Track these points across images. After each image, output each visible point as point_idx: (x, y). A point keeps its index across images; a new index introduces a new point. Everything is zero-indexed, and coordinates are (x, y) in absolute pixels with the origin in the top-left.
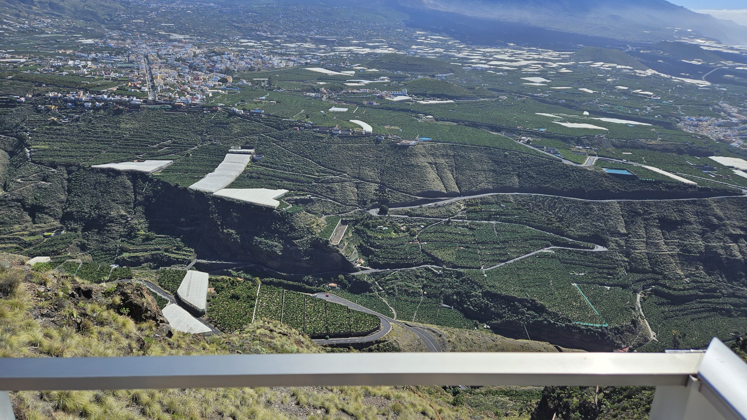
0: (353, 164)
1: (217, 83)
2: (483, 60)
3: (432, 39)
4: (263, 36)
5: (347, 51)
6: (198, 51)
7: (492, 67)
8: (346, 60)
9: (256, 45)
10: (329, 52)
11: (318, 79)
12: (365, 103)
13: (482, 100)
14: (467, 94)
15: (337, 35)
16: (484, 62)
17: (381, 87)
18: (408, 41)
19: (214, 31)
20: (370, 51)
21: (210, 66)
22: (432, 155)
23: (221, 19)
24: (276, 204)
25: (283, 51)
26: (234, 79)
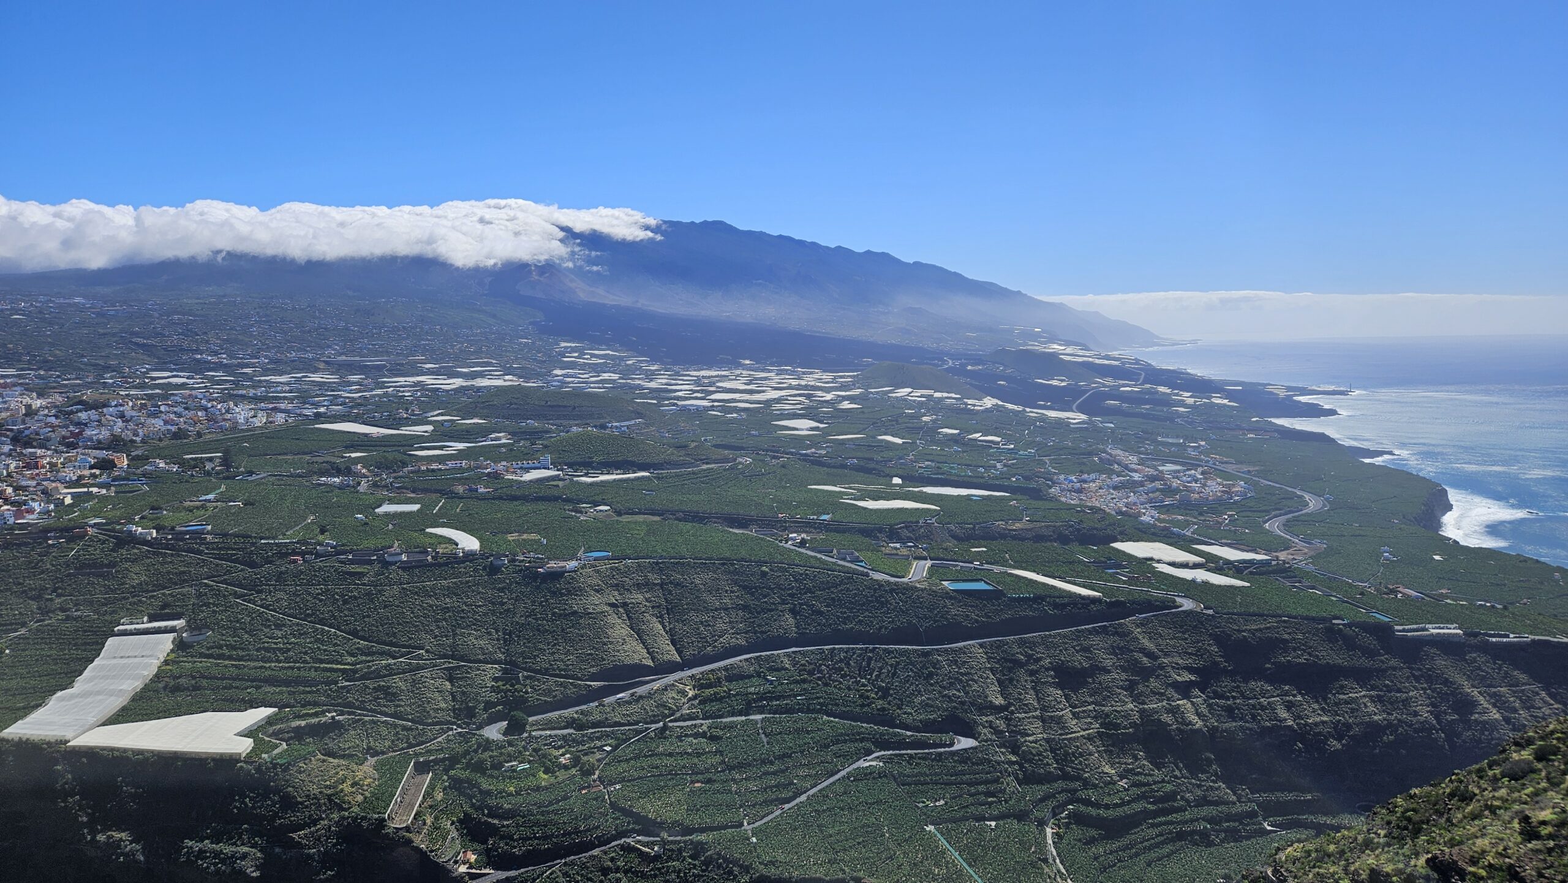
0: (438, 627)
1: (87, 472)
2: (698, 391)
3: (593, 356)
4: (209, 362)
5: (411, 386)
6: (37, 403)
7: (716, 404)
8: (411, 403)
9: (192, 381)
10: (372, 390)
11: (346, 447)
12: (460, 489)
13: (705, 467)
14: (674, 458)
15: (388, 353)
16: (699, 395)
17: (494, 453)
18: (545, 361)
19: (83, 356)
20: (465, 384)
21: (68, 434)
22: (616, 586)
23: (101, 331)
24: (244, 746)
25: (260, 392)
26: (132, 459)
